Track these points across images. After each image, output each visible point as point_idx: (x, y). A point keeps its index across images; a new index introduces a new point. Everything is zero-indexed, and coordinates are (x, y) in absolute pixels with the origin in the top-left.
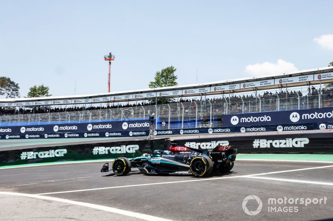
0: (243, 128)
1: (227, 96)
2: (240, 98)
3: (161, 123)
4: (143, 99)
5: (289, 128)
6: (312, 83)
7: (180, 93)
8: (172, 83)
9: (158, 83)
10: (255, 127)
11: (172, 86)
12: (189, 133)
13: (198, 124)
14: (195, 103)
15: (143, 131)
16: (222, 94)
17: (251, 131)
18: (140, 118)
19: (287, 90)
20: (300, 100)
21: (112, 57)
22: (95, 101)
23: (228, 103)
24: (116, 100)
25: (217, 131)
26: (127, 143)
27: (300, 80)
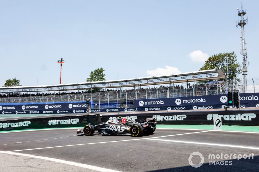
0: (146, 108)
1: (137, 88)
2: (145, 89)
4: (82, 89)
5: (175, 109)
6: (189, 80)
7: (107, 85)
8: (102, 79)
9: (92, 78)
10: (154, 108)
11: (101, 80)
12: (112, 111)
13: (118, 106)
14: (117, 92)
15: (82, 110)
16: (133, 86)
17: (151, 110)
18: (80, 101)
19: (174, 84)
20: (182, 91)
21: (63, 61)
22: (51, 90)
23: (137, 92)
24: (65, 89)
25: (130, 110)
26: (71, 117)
27: (182, 79)
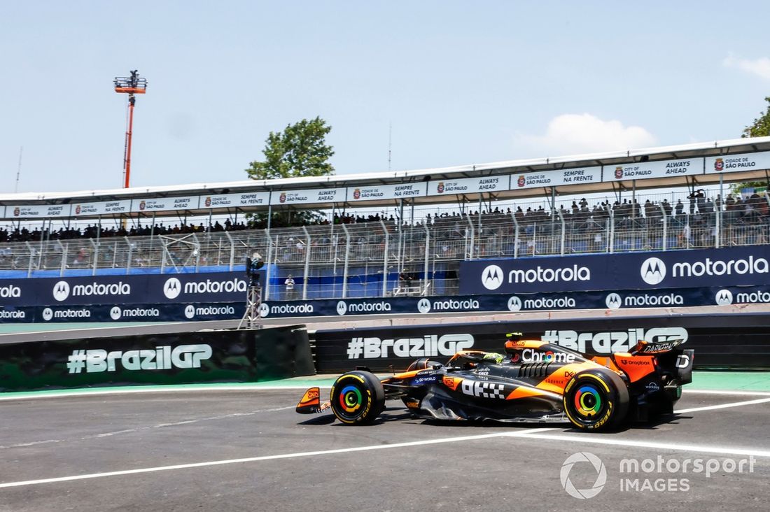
0: (514, 299)
1: (472, 208)
2: (510, 216)
3: (281, 281)
4: (229, 211)
5: (637, 301)
6: (699, 179)
7: (340, 196)
8: (317, 166)
9: (273, 164)
10: (547, 296)
11: (316, 174)
12: (364, 312)
13: (390, 287)
14: (384, 226)
15: (228, 304)
16: (458, 202)
17: (536, 309)
18: (219, 267)
19: (634, 196)
20: (668, 225)
21: (140, 86)
22: (81, 214)
23: (476, 227)
24: (146, 210)
25: (443, 306)
26: (176, 339)
27: (668, 172)
